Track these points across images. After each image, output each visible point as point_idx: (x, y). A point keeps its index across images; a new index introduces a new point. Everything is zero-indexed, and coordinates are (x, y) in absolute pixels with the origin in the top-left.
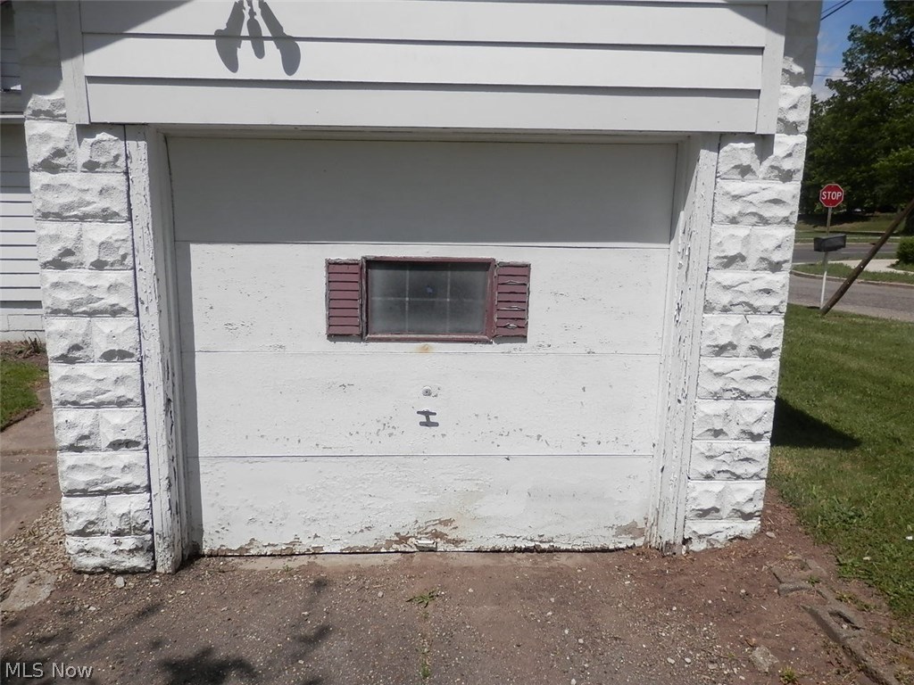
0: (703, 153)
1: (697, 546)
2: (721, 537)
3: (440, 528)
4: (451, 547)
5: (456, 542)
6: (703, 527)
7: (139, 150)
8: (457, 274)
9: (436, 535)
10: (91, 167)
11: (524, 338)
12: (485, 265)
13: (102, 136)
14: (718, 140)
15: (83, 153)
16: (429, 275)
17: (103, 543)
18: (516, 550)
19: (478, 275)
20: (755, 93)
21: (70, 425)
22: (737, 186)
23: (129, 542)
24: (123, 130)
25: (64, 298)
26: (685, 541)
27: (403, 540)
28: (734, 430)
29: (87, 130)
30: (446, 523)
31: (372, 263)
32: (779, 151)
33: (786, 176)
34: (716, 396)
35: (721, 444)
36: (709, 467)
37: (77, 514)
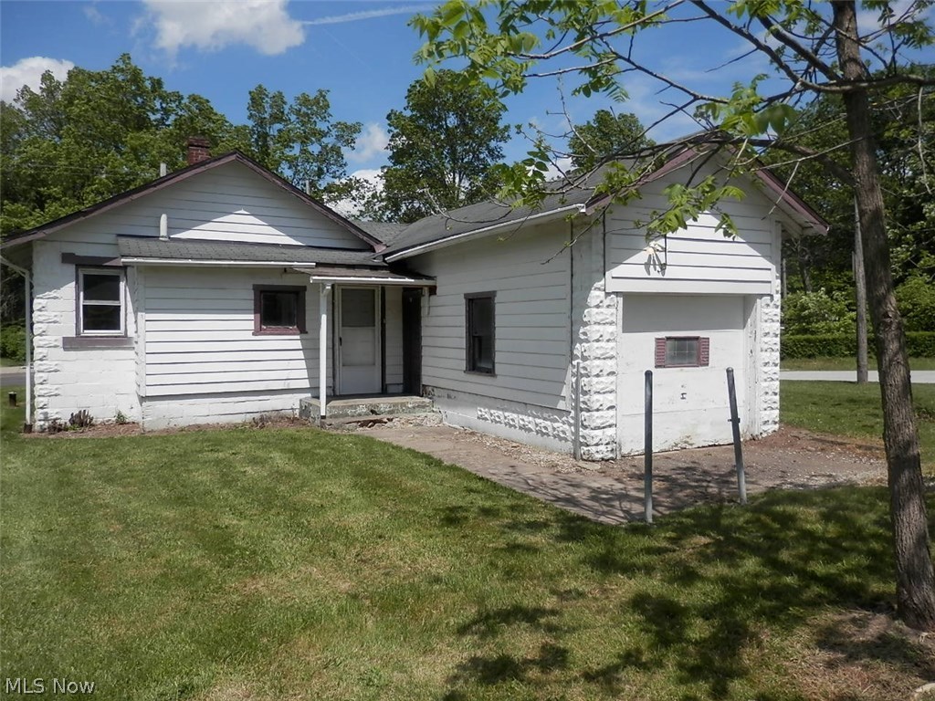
0: (758, 300)
1: (765, 435)
2: (770, 431)
3: (687, 440)
4: (690, 447)
5: (691, 445)
6: (765, 428)
7: (621, 300)
8: (690, 342)
9: (686, 442)
10: (608, 306)
11: (708, 364)
12: (697, 338)
13: (613, 296)
14: (762, 296)
15: (607, 302)
16: (683, 342)
17: (602, 448)
18: (710, 446)
19: (695, 342)
20: (770, 282)
21: (598, 401)
22: (766, 310)
23: (610, 447)
24: (617, 294)
25: (599, 353)
26: (761, 434)
27: (676, 445)
28: (770, 393)
29: (608, 294)
30: (688, 437)
31: (668, 338)
32: (775, 299)
33: (777, 307)
34: (765, 380)
35: (768, 397)
36: (765, 406)
37: (597, 436)
